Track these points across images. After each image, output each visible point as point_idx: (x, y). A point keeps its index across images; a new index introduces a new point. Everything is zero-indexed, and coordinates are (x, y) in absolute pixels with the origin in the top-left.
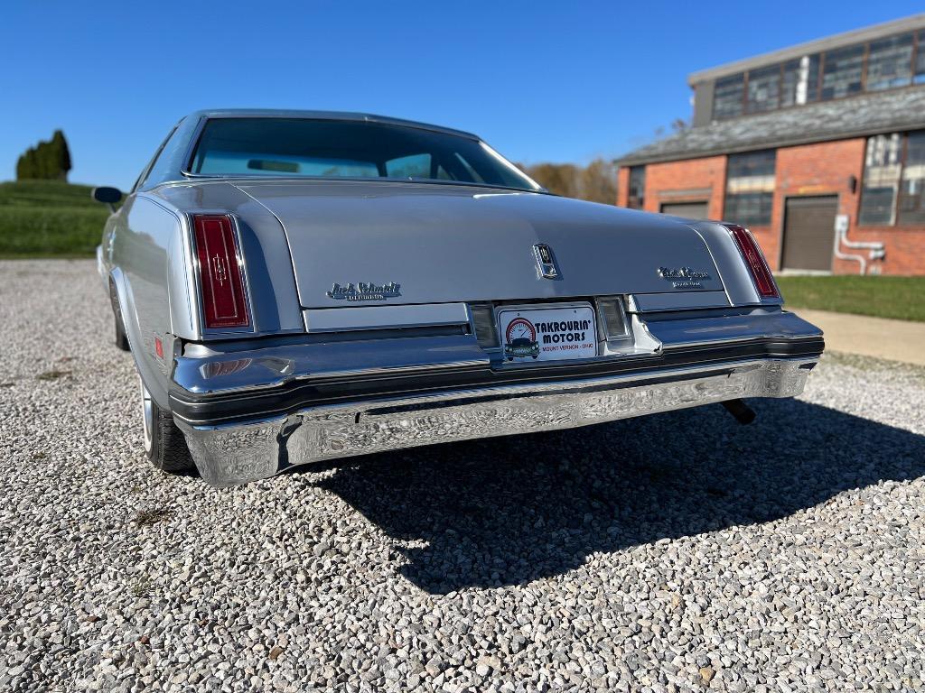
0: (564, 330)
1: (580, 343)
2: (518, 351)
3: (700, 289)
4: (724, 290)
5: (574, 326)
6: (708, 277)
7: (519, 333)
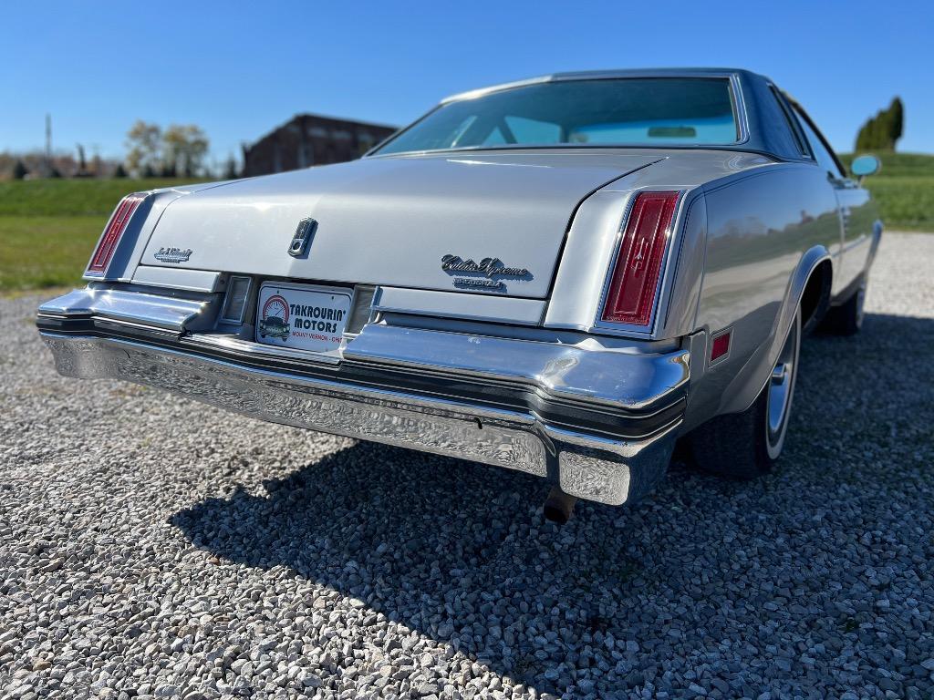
0: (317, 317)
1: (329, 335)
2: (270, 329)
3: (500, 291)
4: (547, 298)
5: (329, 313)
6: (525, 275)
7: (275, 311)
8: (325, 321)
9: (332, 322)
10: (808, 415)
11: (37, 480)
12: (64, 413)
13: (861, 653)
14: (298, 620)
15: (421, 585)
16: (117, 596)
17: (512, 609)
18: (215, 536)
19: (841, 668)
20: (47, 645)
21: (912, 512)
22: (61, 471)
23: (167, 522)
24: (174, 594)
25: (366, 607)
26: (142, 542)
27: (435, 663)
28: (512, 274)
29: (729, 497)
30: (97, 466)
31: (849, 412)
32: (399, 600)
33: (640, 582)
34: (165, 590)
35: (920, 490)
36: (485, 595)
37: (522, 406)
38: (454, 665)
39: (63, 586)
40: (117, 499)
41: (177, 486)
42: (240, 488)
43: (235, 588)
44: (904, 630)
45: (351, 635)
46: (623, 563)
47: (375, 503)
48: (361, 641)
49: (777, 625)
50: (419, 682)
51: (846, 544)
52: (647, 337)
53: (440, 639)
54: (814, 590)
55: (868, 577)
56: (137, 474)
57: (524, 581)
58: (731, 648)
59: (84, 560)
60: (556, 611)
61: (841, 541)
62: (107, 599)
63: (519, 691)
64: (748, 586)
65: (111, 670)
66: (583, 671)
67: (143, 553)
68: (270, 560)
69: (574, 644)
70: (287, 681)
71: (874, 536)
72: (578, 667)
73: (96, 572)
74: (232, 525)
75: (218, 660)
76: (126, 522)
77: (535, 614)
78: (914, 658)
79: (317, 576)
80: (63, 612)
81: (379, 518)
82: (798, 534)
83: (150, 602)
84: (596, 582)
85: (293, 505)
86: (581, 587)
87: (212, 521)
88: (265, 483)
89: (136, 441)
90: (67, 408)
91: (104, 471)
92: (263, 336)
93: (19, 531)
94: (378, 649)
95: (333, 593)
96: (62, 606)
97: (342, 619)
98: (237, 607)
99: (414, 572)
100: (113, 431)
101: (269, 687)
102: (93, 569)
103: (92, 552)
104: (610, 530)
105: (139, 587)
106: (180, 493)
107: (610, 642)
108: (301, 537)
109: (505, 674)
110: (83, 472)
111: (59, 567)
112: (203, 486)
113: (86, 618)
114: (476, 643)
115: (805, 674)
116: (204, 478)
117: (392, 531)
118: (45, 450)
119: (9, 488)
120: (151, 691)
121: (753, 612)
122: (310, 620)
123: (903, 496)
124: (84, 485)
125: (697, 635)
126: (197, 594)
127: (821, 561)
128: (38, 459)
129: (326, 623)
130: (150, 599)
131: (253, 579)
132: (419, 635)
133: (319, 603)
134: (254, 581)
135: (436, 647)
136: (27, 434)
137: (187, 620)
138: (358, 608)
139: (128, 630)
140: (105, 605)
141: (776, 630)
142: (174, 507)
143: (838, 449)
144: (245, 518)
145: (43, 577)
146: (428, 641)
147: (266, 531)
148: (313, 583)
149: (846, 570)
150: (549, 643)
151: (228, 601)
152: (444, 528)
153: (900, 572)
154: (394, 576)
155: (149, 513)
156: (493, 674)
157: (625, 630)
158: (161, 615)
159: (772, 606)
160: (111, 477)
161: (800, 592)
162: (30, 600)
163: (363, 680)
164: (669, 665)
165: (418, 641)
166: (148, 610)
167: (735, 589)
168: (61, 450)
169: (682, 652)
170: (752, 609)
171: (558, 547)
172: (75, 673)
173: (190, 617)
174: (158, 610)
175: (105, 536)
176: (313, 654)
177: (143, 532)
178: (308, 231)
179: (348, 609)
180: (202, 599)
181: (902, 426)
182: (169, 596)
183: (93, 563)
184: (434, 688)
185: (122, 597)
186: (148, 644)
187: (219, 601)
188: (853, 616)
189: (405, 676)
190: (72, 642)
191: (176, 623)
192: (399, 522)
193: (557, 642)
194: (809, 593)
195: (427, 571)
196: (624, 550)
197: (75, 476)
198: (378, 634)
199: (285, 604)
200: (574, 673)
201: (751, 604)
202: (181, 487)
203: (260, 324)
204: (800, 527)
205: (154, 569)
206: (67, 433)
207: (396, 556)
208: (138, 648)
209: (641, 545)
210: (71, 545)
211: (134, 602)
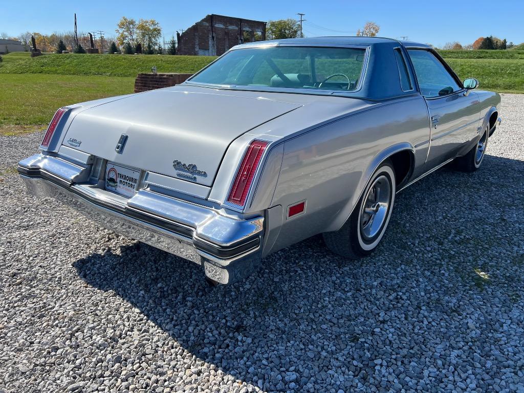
0: (127, 180)
2: (111, 183)
3: (194, 180)
4: (211, 187)
5: (132, 179)
6: (205, 175)
7: (112, 175)
8: (131, 183)
9: (133, 184)
10: (412, 223)
11: (23, 239)
12: (45, 203)
13: (351, 353)
14: (110, 316)
15: (171, 305)
16: (39, 299)
17: (205, 319)
18: (90, 273)
19: (337, 359)
20: (5, 319)
21: (426, 283)
22: (35, 235)
23: (72, 265)
24: (62, 300)
25: (141, 313)
26: (58, 274)
27: (158, 340)
28: (199, 173)
29: (340, 268)
30: (51, 234)
31: (436, 222)
32: (156, 311)
33: (270, 310)
34: (59, 298)
35: (440, 271)
36: (195, 311)
37: (191, 236)
38: (166, 342)
39: (19, 293)
40: (54, 251)
41: (82, 246)
42: (110, 249)
43: (89, 299)
44: (378, 343)
45: (129, 325)
46: (268, 300)
47: (168, 262)
48: (132, 328)
49: (321, 336)
50: (148, 348)
51: (380, 298)
52: (241, 211)
53: (166, 330)
54: (350, 320)
55: (379, 316)
56: (67, 239)
57: (218, 305)
58: (293, 345)
59: (31, 281)
60: (224, 321)
61: (379, 296)
62: (35, 300)
63: (189, 356)
64: (320, 316)
65: (27, 332)
66: (220, 350)
67: (57, 279)
68: (109, 287)
69: (224, 337)
70: (94, 343)
71: (398, 295)
72: (220, 347)
73: (34, 287)
74: (99, 269)
75: (70, 332)
76: (54, 264)
77: (213, 322)
78: (374, 358)
79: (126, 296)
80: (16, 305)
81: (166, 269)
82: (361, 291)
83: (51, 303)
84: (250, 308)
85: (131, 259)
86: (243, 310)
87: (91, 265)
88: (121, 247)
89: (73, 220)
90: (47, 200)
91: (53, 235)
92: (108, 186)
93: (9, 265)
94: (138, 333)
95: (130, 305)
96: (16, 302)
97: (128, 318)
98: (86, 308)
99: (170, 297)
100: (65, 214)
101: (86, 345)
102: (34, 285)
103: (36, 277)
104: (270, 283)
105: (49, 296)
106: (83, 250)
107: (240, 338)
108: (127, 276)
109: (186, 348)
110: (44, 236)
111: (21, 283)
112: (93, 248)
113: (24, 308)
114: (180, 333)
115: (318, 360)
116: (95, 243)
117: (170, 276)
118: (32, 223)
119: (10, 242)
120: (39, 342)
121: (314, 329)
122: (115, 317)
123: (429, 274)
124: (43, 243)
125: (282, 338)
126: (72, 301)
127: (362, 306)
128: (27, 228)
129: (121, 319)
130: (52, 302)
131: (99, 295)
132: (158, 327)
133: (122, 310)
134: (98, 297)
135: (163, 334)
136: (26, 213)
137: (64, 313)
138: (137, 313)
139: (38, 315)
140: (33, 303)
141: (320, 338)
142: (77, 257)
143: (414, 245)
144: (106, 265)
145: (12, 288)
146: (160, 331)
147: (113, 272)
148: (123, 300)
149: (371, 312)
150: (213, 336)
151: (84, 305)
152: (193, 276)
153: (397, 315)
154: (160, 299)
155: (66, 260)
156: (181, 348)
157: (250, 332)
158: (54, 309)
159: (324, 326)
160: (55, 240)
161: (342, 321)
162: (4, 298)
163: (126, 345)
164: (259, 350)
165: (157, 330)
166: (50, 307)
167: (313, 317)
168: (39, 223)
169: (269, 345)
170: (314, 327)
171: (241, 289)
172: (13, 332)
173: (66, 311)
174: (54, 307)
175: (43, 270)
176: (110, 332)
177: (60, 269)
178: (124, 140)
179: (133, 313)
180: (73, 304)
181: (459, 233)
182: (60, 301)
183: (34, 283)
184: (153, 352)
185: (41, 300)
186: (46, 322)
187: (80, 305)
188: (359, 335)
189: (143, 346)
190: (15, 319)
191: (59, 314)
192: (175, 271)
193: (216, 336)
194: (346, 322)
195: (176, 297)
196: (273, 292)
197: (40, 238)
198: (141, 326)
199: (107, 308)
200: (216, 351)
201: (316, 325)
202: (84, 247)
203: (107, 180)
204: (364, 287)
205: (58, 288)
206: (43, 214)
207: (165, 289)
208: (40, 324)
209: (282, 291)
210: (28, 273)
211: (45, 303)
